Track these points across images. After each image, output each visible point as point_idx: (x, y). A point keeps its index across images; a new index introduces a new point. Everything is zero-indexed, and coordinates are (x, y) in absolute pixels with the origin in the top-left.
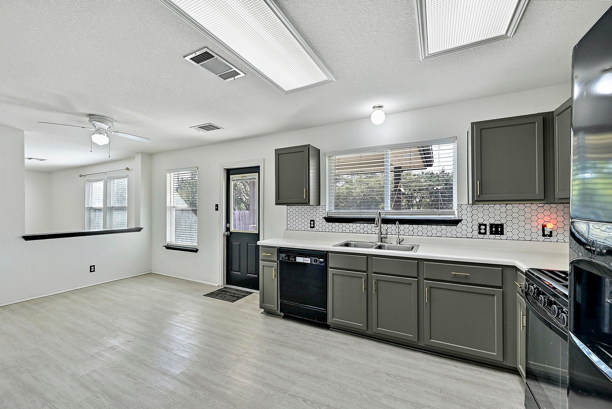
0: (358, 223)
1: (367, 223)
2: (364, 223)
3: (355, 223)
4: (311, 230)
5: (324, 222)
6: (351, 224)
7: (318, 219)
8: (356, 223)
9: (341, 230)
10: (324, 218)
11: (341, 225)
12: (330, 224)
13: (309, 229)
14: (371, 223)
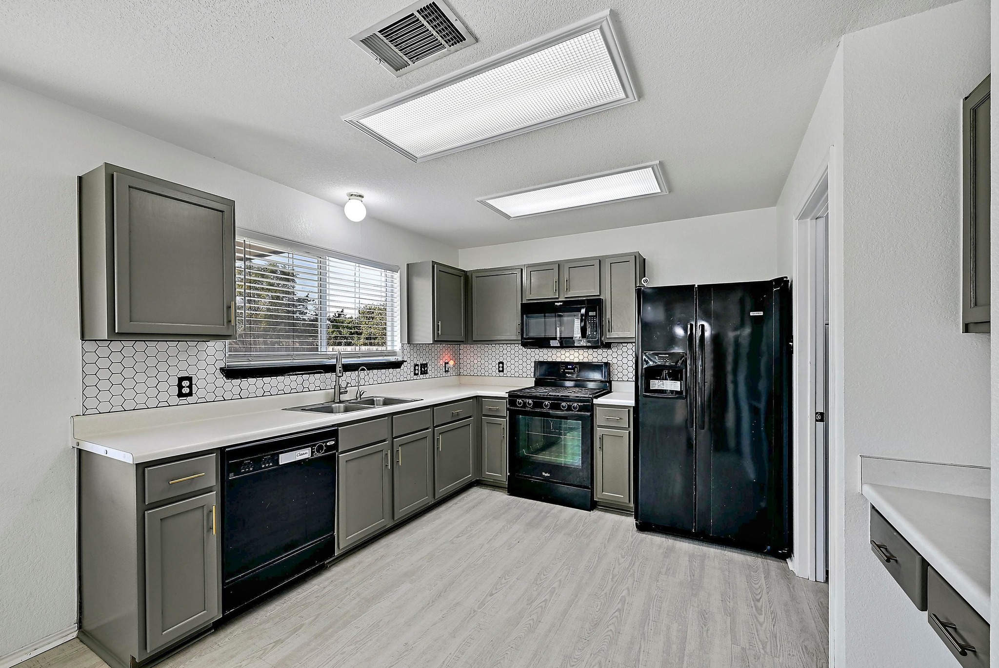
0: (293, 375)
1: (309, 374)
2: (302, 374)
3: (289, 375)
4: (181, 402)
5: (221, 379)
6: (280, 378)
7: (202, 374)
8: (291, 375)
9: (260, 392)
10: (222, 370)
11: (259, 381)
12: (237, 382)
13: (175, 400)
14: (314, 373)
